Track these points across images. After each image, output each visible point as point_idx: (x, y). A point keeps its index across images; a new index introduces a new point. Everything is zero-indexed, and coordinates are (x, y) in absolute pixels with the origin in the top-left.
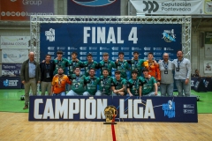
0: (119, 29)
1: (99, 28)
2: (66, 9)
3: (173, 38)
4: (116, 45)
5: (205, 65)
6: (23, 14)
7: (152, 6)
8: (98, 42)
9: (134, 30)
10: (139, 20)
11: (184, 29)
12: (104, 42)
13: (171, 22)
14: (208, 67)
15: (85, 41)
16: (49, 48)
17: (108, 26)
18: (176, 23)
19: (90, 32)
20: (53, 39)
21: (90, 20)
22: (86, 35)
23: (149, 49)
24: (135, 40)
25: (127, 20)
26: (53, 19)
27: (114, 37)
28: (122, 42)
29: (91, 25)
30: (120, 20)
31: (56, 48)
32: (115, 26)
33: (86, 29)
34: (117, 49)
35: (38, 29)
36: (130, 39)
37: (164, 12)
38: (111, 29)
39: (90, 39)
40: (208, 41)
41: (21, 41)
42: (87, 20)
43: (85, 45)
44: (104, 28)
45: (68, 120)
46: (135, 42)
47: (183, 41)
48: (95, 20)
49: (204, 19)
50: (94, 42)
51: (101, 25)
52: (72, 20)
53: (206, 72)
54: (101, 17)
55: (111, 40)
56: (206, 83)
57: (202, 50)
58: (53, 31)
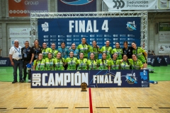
0: (95, 22)
1: (80, 21)
2: (56, 7)
3: (134, 28)
4: (93, 33)
5: (159, 47)
6: (25, 12)
7: (120, 4)
8: (80, 31)
9: (106, 22)
10: (109, 14)
11: (142, 21)
12: (84, 31)
13: (132, 16)
14: (162, 48)
15: (71, 31)
16: (45, 36)
17: (86, 20)
18: (136, 16)
19: (74, 24)
20: (47, 30)
21: (74, 15)
22: (71, 27)
23: (117, 36)
24: (107, 29)
25: (101, 15)
26: (47, 15)
27: (91, 28)
28: (97, 31)
29: (74, 19)
30: (96, 15)
31: (49, 36)
32: (92, 20)
33: (71, 22)
34: (93, 36)
35: (36, 23)
36: (103, 28)
38: (89, 22)
39: (74, 29)
40: (161, 29)
41: (24, 32)
42: (71, 15)
43: (70, 34)
44: (84, 21)
46: (107, 31)
47: (142, 30)
48: (78, 15)
49: (158, 13)
50: (77, 31)
51: (82, 19)
52: (61, 15)
53: (160, 52)
54: (82, 13)
55: (89, 29)
56: (160, 60)
57: (157, 36)
58: (47, 24)
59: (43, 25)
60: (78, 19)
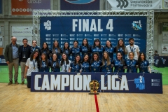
0: (99, 20)
1: (84, 20)
2: (59, 6)
3: (140, 27)
4: (97, 33)
5: (163, 47)
6: (28, 10)
7: (124, 3)
8: (84, 30)
9: (111, 21)
10: (114, 13)
11: (148, 20)
12: (87, 30)
13: (138, 15)
14: (165, 48)
15: (74, 30)
16: (47, 35)
17: (90, 19)
18: (142, 15)
19: (77, 23)
20: (49, 28)
21: (78, 14)
22: (74, 26)
23: (122, 35)
24: (111, 29)
25: (105, 13)
26: (50, 13)
27: (95, 27)
28: (102, 30)
29: (78, 18)
30: (99, 13)
31: (52, 35)
32: (96, 19)
33: (74, 21)
34: (98, 35)
35: (38, 21)
36: (107, 28)
37: (132, 8)
38: (93, 21)
39: (77, 28)
40: (165, 29)
41: (27, 30)
42: (75, 14)
43: (73, 33)
44: (88, 20)
45: (61, 91)
46: (111, 30)
47: (148, 29)
48: (81, 14)
49: (162, 13)
50: (80, 30)
51: (86, 18)
52: (64, 14)
53: (163, 52)
54: (86, 11)
55: (93, 29)
56: (164, 61)
57: (160, 36)
58: (50, 22)
59: (45, 24)
60: (82, 18)
